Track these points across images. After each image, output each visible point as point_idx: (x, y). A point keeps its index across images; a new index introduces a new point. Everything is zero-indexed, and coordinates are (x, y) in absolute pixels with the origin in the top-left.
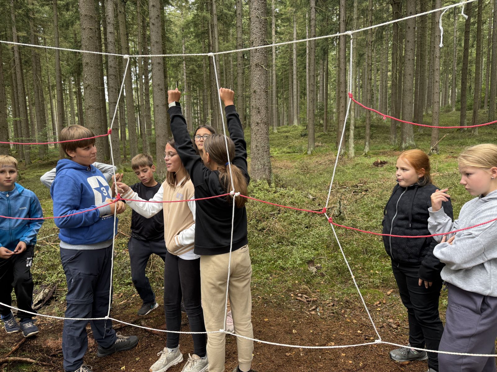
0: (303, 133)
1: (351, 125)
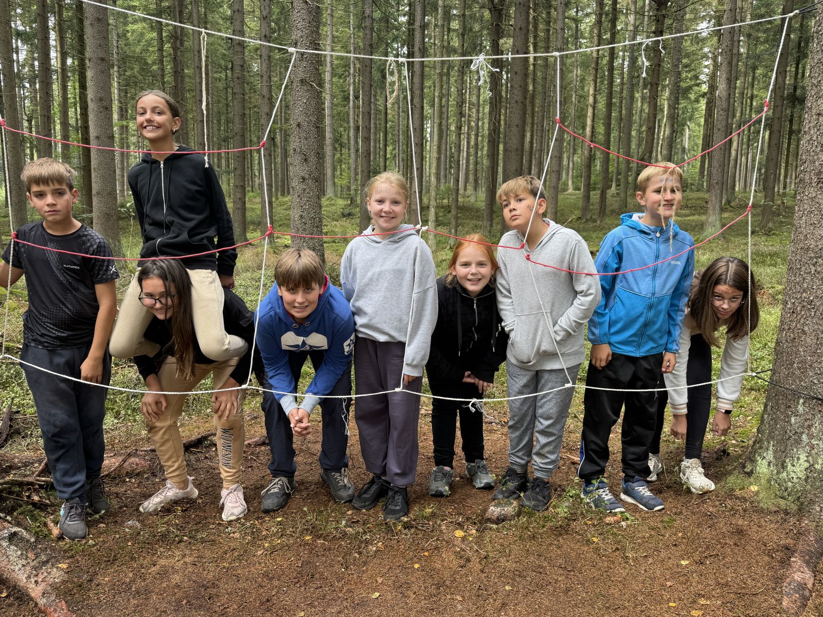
0: (347, 211)
1: (432, 199)
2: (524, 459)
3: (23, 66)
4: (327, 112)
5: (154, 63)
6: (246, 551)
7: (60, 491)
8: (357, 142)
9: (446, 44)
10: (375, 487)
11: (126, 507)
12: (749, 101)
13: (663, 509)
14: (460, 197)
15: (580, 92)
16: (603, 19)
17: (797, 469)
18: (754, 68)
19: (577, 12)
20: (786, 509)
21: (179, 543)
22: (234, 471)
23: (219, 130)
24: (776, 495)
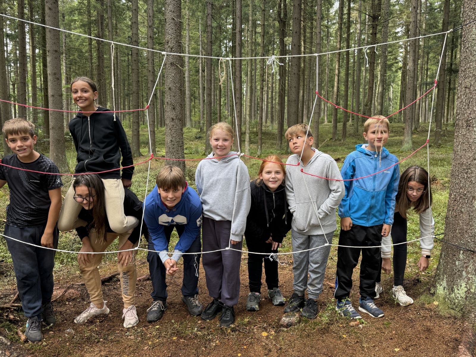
0: (198, 136)
1: (247, 129)
2: (302, 288)
3: (10, 54)
4: (186, 79)
5: (86, 52)
6: (137, 347)
7: (26, 313)
8: (204, 96)
9: (254, 40)
10: (214, 306)
11: (66, 320)
12: (425, 72)
13: (383, 316)
14: (263, 127)
15: (331, 67)
16: (343, 26)
17: (461, 292)
18: (428, 53)
19: (328, 22)
20: (455, 316)
21: (97, 343)
22: (130, 297)
23: (124, 89)
24: (449, 307)
